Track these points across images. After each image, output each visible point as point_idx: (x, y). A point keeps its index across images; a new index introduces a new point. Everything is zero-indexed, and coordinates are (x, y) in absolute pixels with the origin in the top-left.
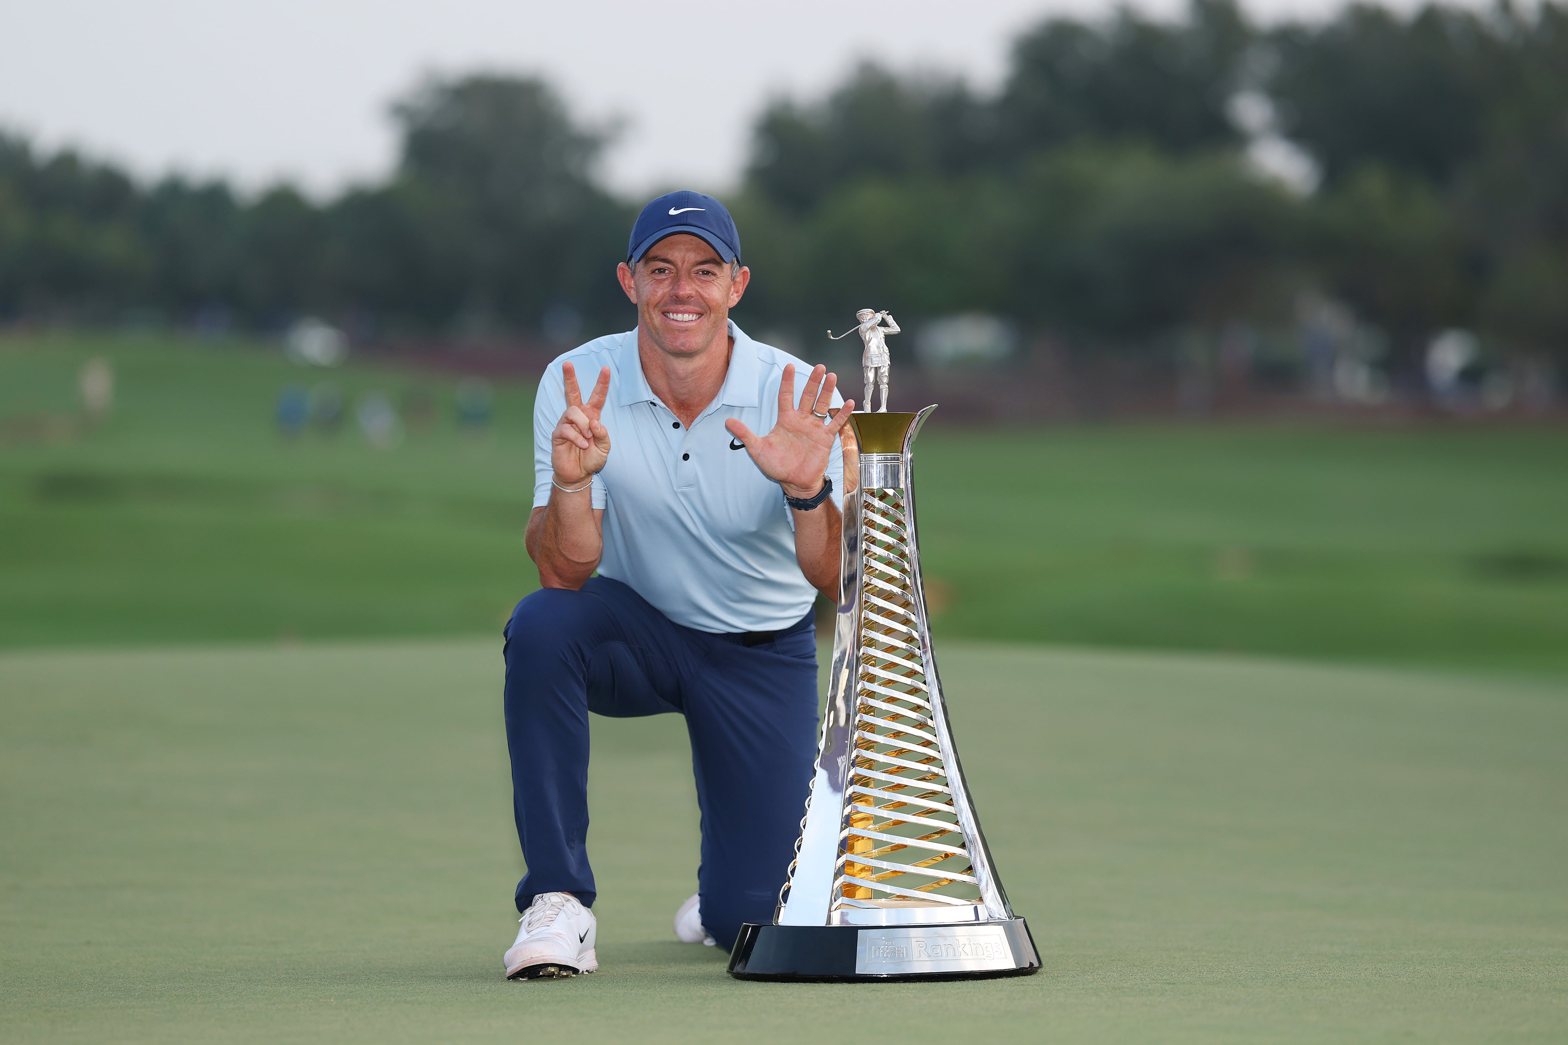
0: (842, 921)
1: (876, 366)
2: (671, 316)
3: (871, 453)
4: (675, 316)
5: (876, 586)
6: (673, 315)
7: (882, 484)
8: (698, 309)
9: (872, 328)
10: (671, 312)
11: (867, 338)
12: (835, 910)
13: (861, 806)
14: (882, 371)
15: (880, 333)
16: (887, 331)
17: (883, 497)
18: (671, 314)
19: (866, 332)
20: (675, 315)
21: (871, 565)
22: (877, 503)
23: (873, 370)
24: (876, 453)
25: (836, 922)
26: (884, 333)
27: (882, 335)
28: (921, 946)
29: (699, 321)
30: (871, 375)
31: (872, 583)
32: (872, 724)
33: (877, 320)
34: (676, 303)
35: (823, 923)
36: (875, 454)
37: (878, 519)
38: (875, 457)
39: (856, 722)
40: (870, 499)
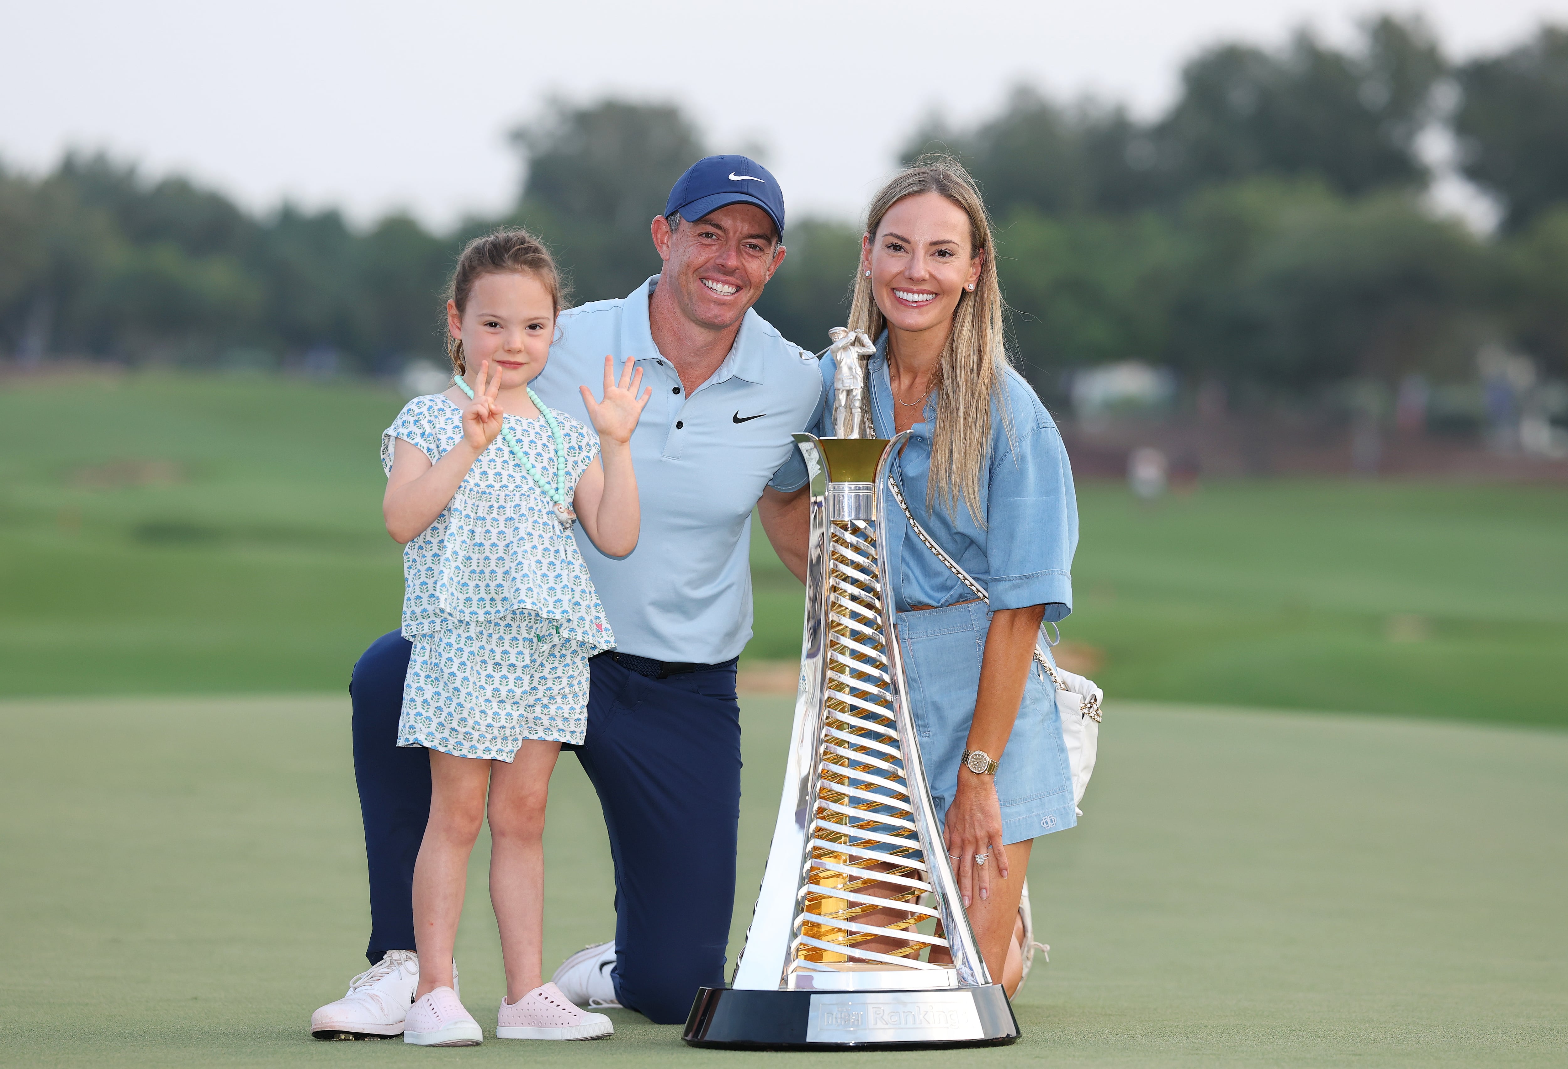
0: (797, 985)
1: (848, 388)
2: (710, 283)
3: (842, 482)
4: (715, 286)
5: (847, 627)
6: (713, 283)
7: (853, 516)
8: (739, 283)
9: (845, 348)
10: (710, 279)
11: (838, 358)
12: (792, 972)
13: (829, 863)
14: (854, 394)
15: (853, 353)
16: (861, 352)
17: (856, 531)
18: (710, 282)
19: (838, 351)
20: (715, 284)
21: (841, 604)
22: (849, 537)
23: (845, 393)
24: (848, 481)
25: (791, 987)
26: (857, 354)
27: (855, 356)
28: (878, 1012)
29: (736, 295)
30: (843, 397)
31: (841, 622)
32: (841, 775)
33: (849, 339)
34: (719, 272)
35: (775, 987)
36: (846, 483)
37: (850, 554)
38: (846, 486)
39: (820, 771)
40: (839, 532)
